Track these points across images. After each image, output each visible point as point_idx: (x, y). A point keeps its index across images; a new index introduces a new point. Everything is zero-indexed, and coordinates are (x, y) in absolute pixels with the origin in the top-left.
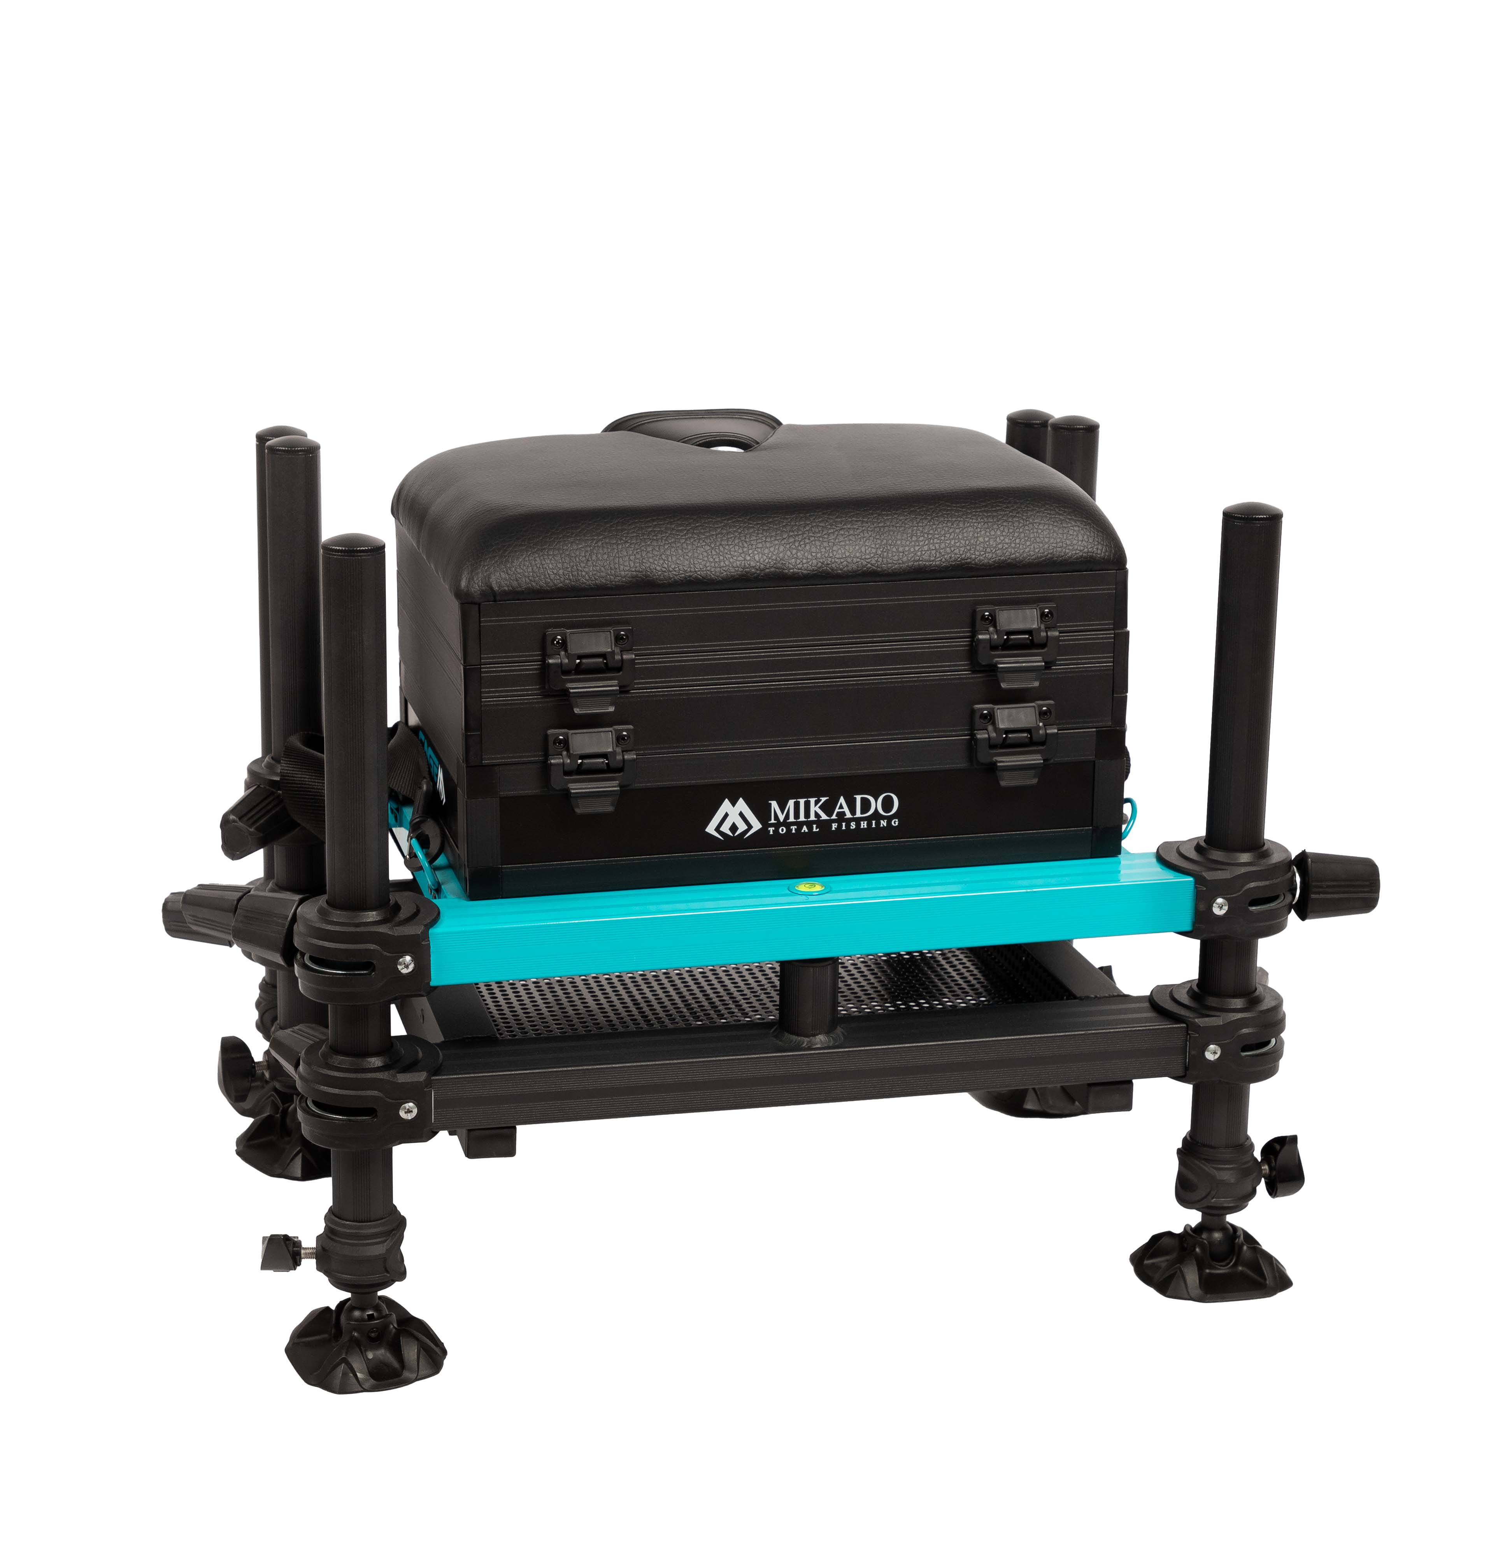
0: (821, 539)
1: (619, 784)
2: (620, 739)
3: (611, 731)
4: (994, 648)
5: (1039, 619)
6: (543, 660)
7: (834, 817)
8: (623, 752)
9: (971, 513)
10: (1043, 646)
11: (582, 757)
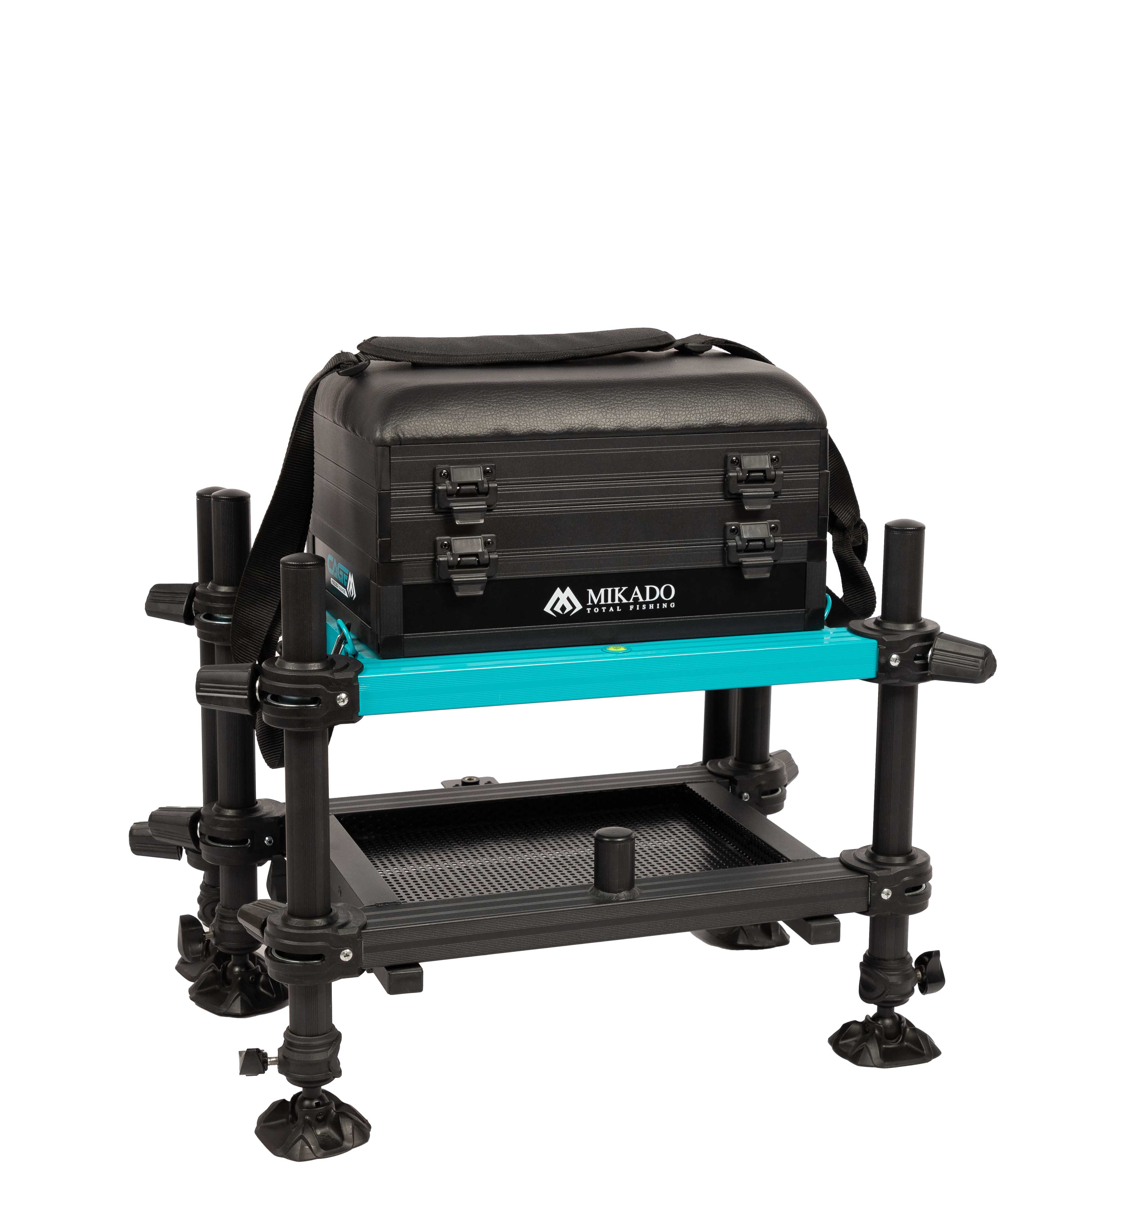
0: (622, 405)
1: (486, 575)
2: (486, 544)
3: (480, 538)
4: (740, 481)
5: (770, 462)
6: (434, 488)
7: (631, 601)
8: (488, 553)
9: (722, 389)
10: (773, 481)
11: (461, 556)
